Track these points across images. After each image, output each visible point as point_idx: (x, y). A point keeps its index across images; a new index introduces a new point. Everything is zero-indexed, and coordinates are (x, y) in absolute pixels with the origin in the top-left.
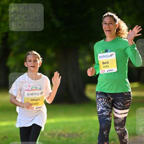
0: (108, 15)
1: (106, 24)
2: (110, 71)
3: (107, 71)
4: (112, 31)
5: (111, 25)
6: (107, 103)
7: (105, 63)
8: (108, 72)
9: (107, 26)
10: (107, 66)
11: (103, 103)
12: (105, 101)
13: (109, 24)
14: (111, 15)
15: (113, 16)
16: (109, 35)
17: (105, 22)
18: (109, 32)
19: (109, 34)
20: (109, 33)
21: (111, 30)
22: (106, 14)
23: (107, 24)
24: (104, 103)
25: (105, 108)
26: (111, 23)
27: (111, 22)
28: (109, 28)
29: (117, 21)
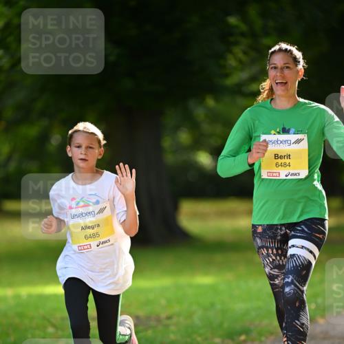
0: (280, 50)
1: (275, 68)
2: (292, 174)
3: (286, 176)
4: (289, 84)
5: (286, 72)
6: (278, 258)
7: (281, 157)
8: (287, 178)
9: (278, 74)
10: (285, 164)
11: (271, 260)
12: (274, 255)
13: (282, 69)
14: (286, 49)
15: (290, 52)
16: (282, 93)
17: (273, 66)
18: (282, 86)
19: (284, 91)
20: (283, 88)
21: (286, 83)
22: (277, 47)
23: (279, 70)
24: (273, 260)
25: (276, 270)
26: (287, 67)
27: (287, 65)
28: (283, 78)
29: (299, 62)
